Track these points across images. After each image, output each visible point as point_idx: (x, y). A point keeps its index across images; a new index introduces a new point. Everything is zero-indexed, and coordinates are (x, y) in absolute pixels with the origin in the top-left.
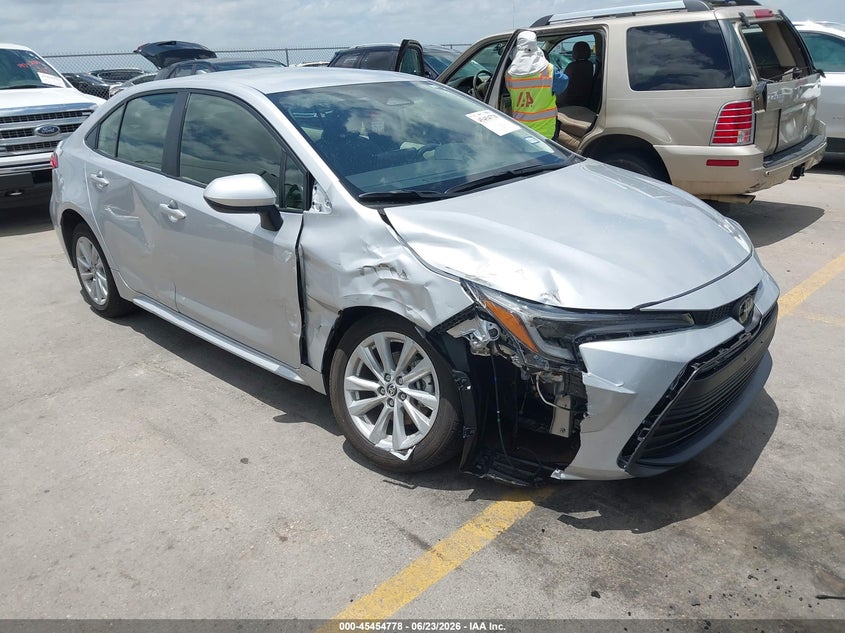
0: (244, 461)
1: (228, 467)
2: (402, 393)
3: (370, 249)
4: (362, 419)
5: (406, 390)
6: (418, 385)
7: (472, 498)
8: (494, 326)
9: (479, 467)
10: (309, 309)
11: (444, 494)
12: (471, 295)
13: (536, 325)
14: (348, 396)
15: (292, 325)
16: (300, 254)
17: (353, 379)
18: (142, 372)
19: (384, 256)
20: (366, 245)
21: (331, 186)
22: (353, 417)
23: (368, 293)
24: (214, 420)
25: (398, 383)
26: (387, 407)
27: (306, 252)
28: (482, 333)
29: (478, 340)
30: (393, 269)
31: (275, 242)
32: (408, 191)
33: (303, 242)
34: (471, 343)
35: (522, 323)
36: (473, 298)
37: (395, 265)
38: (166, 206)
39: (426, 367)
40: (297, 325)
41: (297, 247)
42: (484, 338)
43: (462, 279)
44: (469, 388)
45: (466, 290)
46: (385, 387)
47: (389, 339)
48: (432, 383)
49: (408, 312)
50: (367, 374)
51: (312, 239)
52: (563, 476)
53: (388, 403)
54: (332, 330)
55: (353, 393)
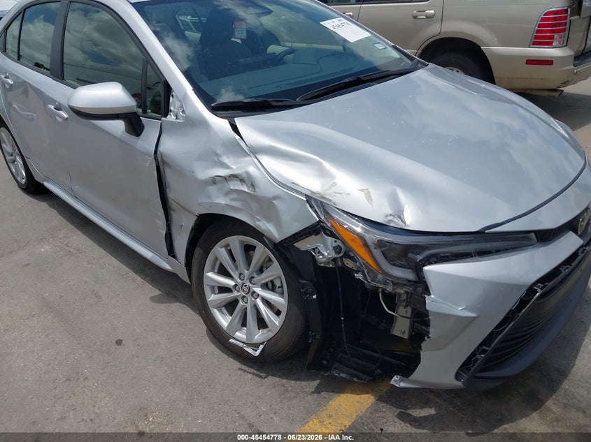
0: (119, 342)
1: (104, 348)
2: (254, 292)
3: (221, 159)
4: (221, 311)
5: (258, 290)
6: (270, 285)
7: (318, 390)
8: (339, 243)
9: (325, 362)
10: (170, 208)
11: (292, 384)
12: (316, 212)
13: (380, 247)
14: (207, 290)
15: (158, 222)
16: (160, 159)
17: (210, 275)
18: (47, 247)
19: (234, 167)
20: (217, 155)
21: (185, 95)
22: (211, 309)
23: (220, 202)
24: (99, 297)
25: (250, 282)
26: (241, 303)
27: (164, 159)
28: (327, 249)
29: (322, 255)
30: (242, 181)
31: (137, 147)
32: (259, 100)
33: (161, 148)
34: (316, 257)
35: (365, 244)
36: (318, 216)
37: (245, 176)
38: (52, 107)
39: (275, 271)
40: (161, 222)
41: (156, 152)
42: (328, 254)
43: (306, 196)
44: (315, 297)
45: (311, 207)
46: (240, 286)
47: (242, 242)
48: (281, 287)
49: (257, 223)
50: (223, 272)
51: (169, 146)
52: (403, 385)
53: (243, 300)
54: (192, 229)
55: (212, 288)
